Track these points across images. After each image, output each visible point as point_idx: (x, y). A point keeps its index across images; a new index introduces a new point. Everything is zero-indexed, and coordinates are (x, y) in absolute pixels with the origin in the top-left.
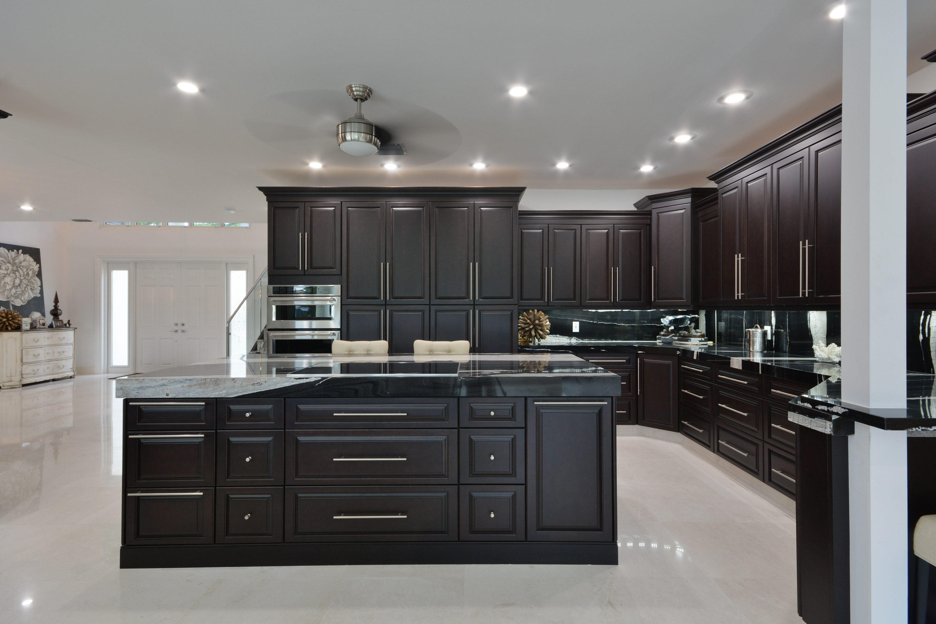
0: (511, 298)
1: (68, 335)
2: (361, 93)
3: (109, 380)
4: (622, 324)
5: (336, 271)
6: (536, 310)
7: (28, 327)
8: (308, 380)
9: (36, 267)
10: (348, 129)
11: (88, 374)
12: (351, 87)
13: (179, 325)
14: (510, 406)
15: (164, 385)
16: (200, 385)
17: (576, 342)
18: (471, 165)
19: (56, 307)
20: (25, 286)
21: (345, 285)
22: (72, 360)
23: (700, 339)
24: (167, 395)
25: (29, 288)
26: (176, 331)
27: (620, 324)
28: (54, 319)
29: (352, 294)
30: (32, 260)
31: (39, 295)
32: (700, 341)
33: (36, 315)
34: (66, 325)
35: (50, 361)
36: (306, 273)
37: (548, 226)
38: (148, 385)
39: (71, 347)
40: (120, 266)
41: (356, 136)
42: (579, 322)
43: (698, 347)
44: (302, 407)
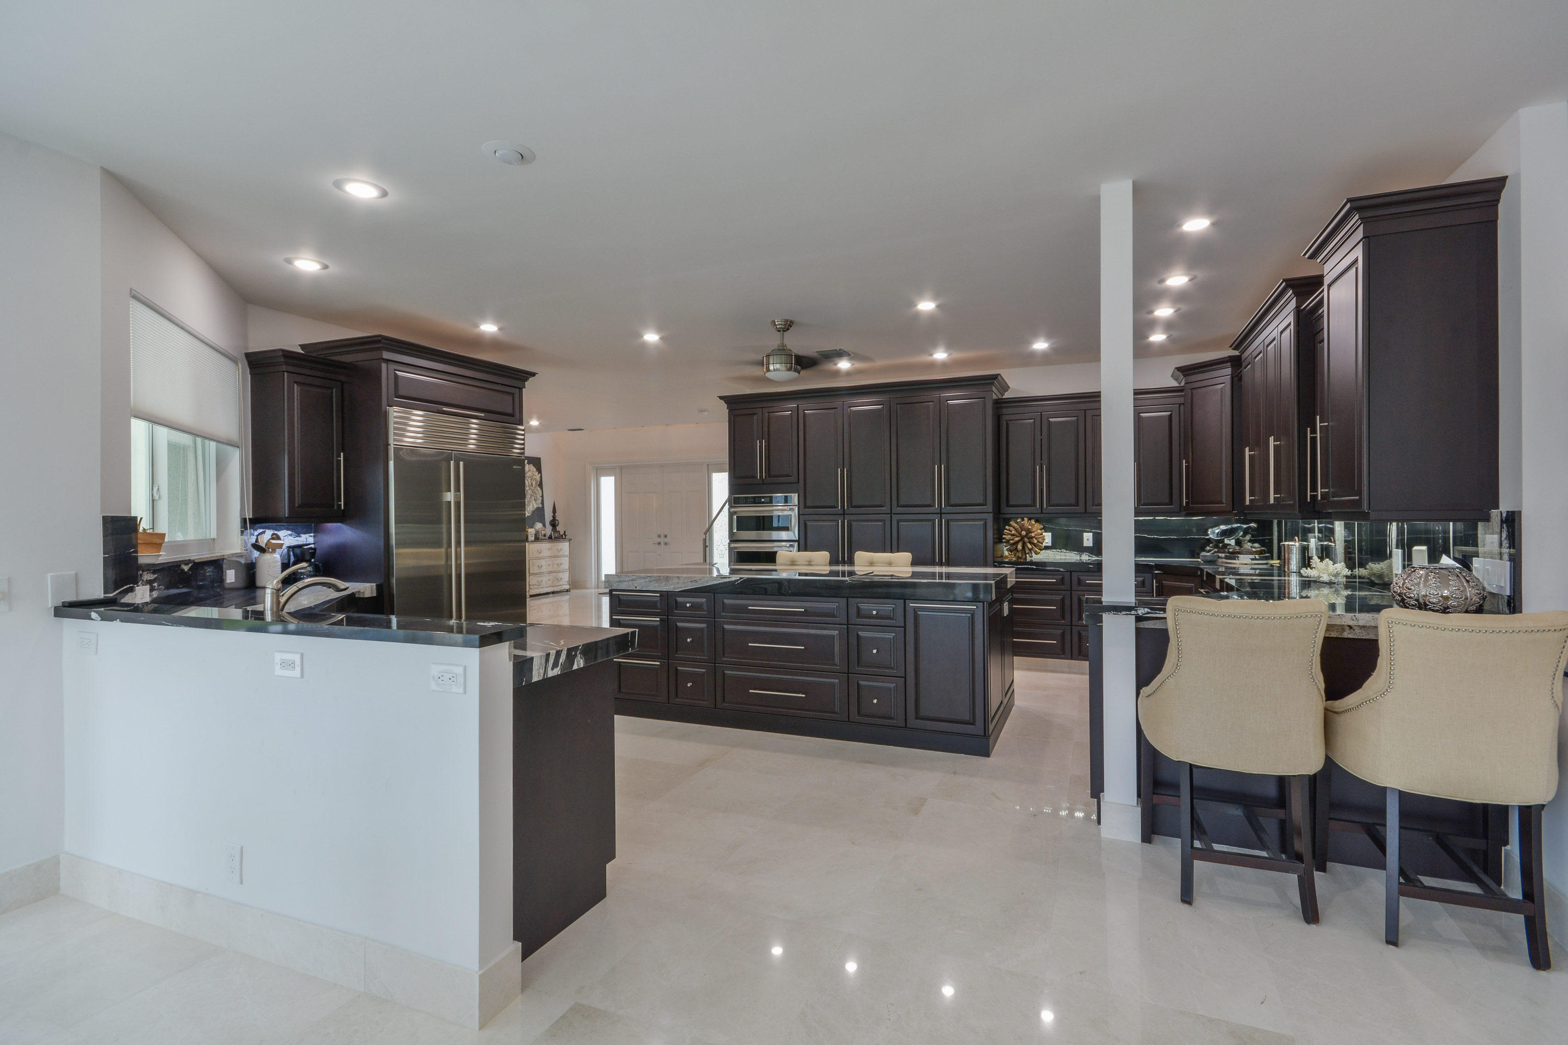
0: (984, 505)
1: (565, 546)
2: (783, 327)
3: (599, 595)
4: (1155, 537)
5: (793, 479)
6: (1026, 519)
7: (533, 538)
8: (730, 580)
9: (538, 477)
10: (771, 361)
11: (581, 589)
12: (774, 322)
13: (662, 536)
14: (891, 607)
15: (633, 580)
16: (656, 580)
17: (1089, 559)
18: (931, 355)
19: (554, 517)
20: (530, 496)
21: (802, 494)
22: (568, 572)
23: (1252, 556)
24: (636, 587)
25: (533, 498)
26: (659, 544)
27: (1152, 537)
28: (552, 530)
29: (809, 504)
30: (535, 470)
31: (541, 506)
32: (1252, 559)
33: (539, 526)
34: (562, 536)
35: (551, 572)
36: (765, 482)
37: (1041, 414)
38: (623, 579)
39: (567, 559)
40: (607, 471)
41: (778, 366)
42: (1092, 534)
43: (1250, 567)
44: (726, 601)
